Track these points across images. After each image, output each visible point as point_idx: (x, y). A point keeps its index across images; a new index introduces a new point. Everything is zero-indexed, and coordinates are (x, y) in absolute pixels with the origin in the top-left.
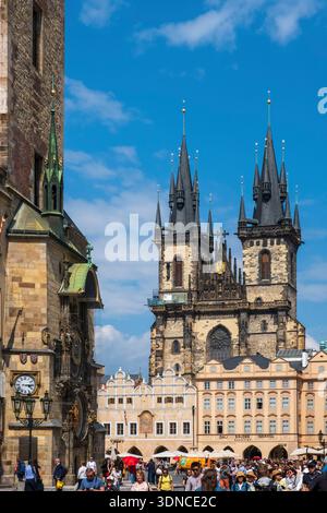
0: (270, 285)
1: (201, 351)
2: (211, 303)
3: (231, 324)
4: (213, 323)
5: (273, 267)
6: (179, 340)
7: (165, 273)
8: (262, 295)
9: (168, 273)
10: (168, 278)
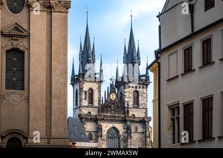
0: (139, 108)
1: (104, 140)
2: (108, 115)
3: (120, 127)
4: (110, 125)
5: (140, 99)
6: (92, 133)
7: (84, 97)
8: (135, 113)
9: (86, 97)
10: (86, 99)
